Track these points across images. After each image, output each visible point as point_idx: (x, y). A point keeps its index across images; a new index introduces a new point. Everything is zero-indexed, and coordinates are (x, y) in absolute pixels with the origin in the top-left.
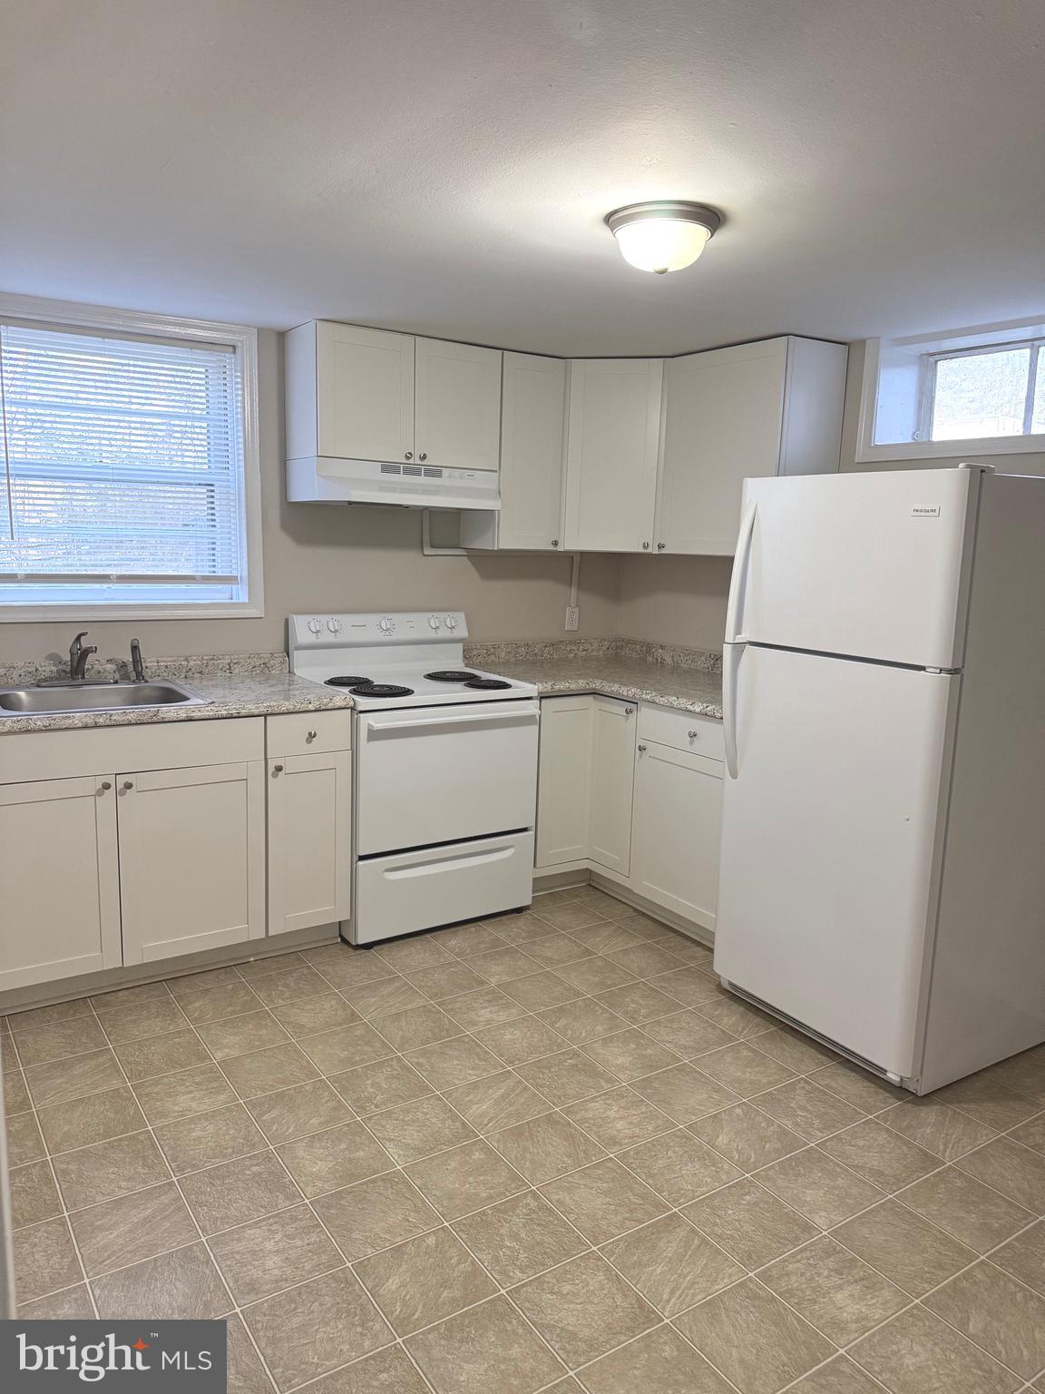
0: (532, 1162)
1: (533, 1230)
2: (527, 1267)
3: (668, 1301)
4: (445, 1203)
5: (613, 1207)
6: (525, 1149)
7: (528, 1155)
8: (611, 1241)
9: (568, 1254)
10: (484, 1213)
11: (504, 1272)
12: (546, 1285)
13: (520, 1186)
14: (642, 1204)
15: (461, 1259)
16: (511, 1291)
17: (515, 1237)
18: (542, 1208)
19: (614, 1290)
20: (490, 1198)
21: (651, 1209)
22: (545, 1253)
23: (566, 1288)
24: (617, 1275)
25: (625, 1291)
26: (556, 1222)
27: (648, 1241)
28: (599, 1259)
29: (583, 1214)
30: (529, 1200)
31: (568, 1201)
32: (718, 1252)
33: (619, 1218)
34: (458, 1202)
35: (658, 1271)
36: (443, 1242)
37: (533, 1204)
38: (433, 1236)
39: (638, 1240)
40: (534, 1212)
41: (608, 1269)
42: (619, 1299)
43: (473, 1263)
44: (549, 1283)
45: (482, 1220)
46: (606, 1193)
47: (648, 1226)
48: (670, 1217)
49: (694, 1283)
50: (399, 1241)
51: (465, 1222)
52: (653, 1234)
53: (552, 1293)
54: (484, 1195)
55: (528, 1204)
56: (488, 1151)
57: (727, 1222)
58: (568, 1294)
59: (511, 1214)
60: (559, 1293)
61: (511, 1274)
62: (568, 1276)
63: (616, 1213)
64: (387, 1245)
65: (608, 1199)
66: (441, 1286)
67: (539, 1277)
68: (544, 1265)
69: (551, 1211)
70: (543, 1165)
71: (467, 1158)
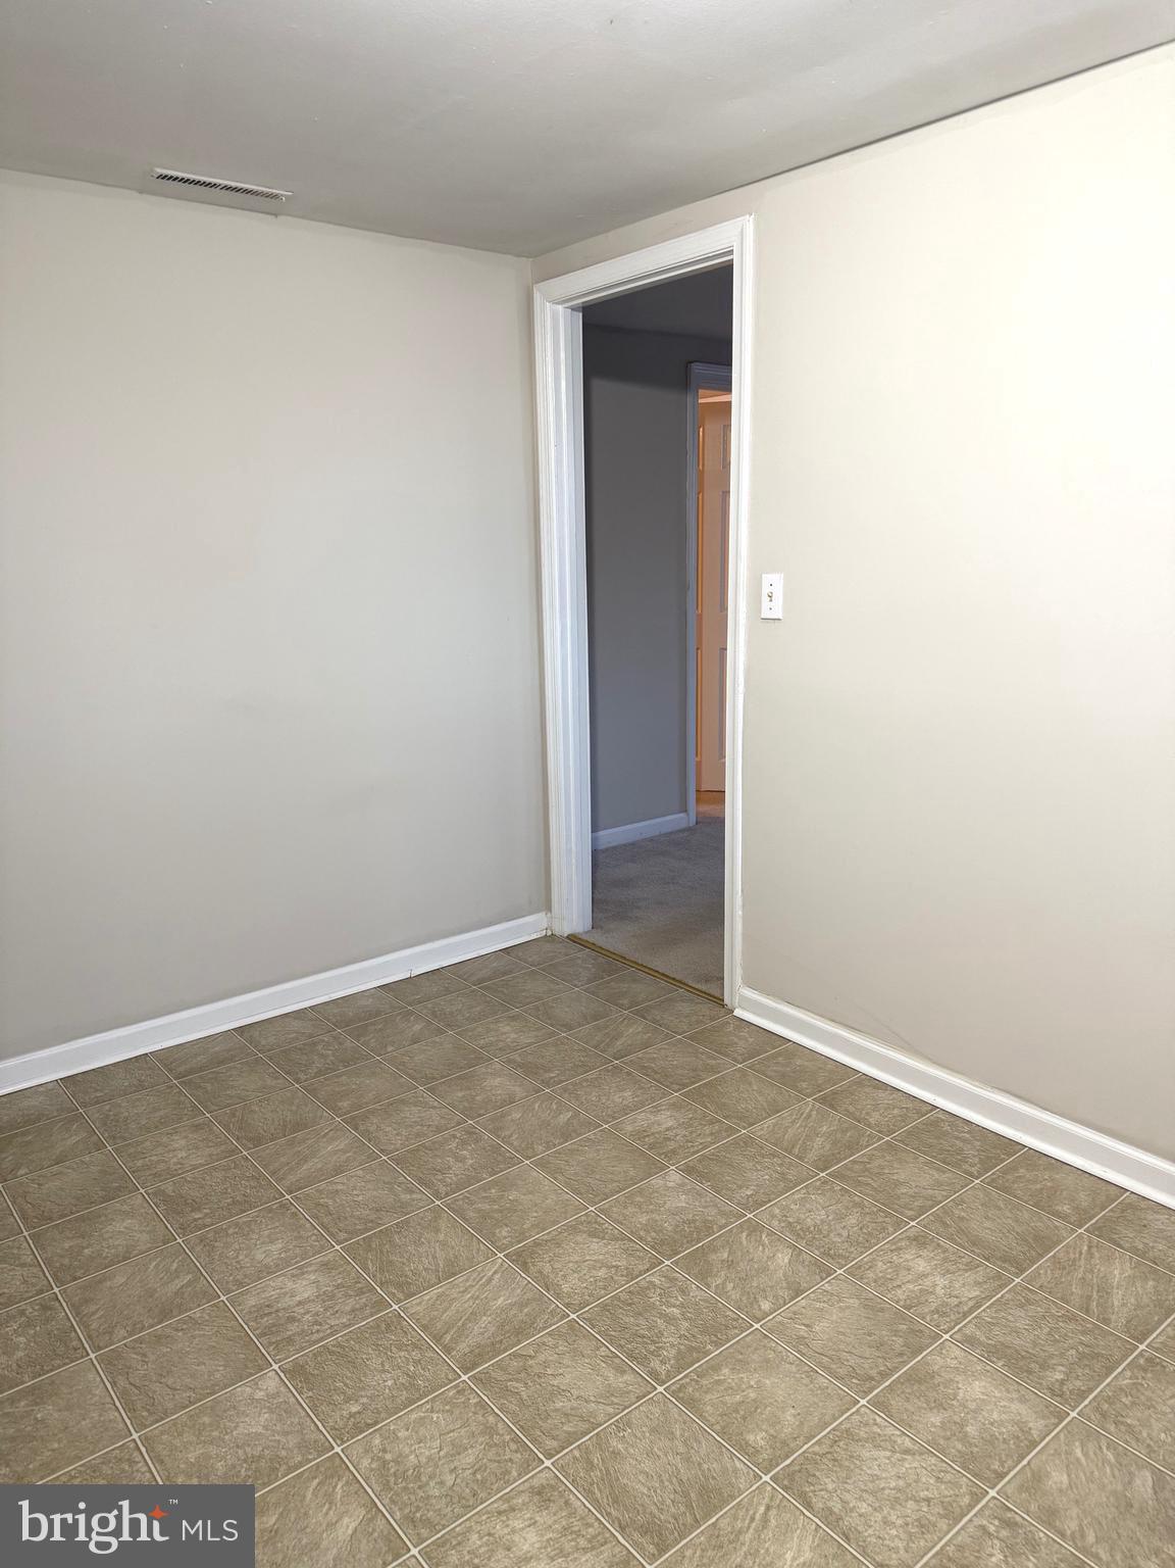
0: (671, 1436)
1: (649, 1329)
2: (648, 1288)
3: (495, 1273)
4: (771, 1355)
5: (549, 1371)
6: (688, 1460)
7: (682, 1449)
8: (553, 1327)
9: (604, 1307)
10: (718, 1345)
11: (672, 1280)
12: (624, 1273)
13: (680, 1390)
14: (510, 1380)
15: (723, 1288)
16: (660, 1264)
17: (670, 1320)
18: (642, 1360)
19: (551, 1276)
20: (716, 1368)
21: (498, 1375)
22: (630, 1305)
23: (602, 1273)
24: (548, 1290)
25: (541, 1278)
26: (622, 1342)
27: (508, 1332)
28: (567, 1305)
29: (589, 1357)
30: (662, 1370)
31: (610, 1374)
32: (425, 1328)
33: (541, 1358)
34: (755, 1357)
35: (500, 1301)
36: (752, 1304)
37: (655, 1364)
38: (767, 1310)
39: (521, 1332)
40: (652, 1353)
41: (558, 1296)
42: (547, 1269)
43: (709, 1287)
44: (622, 1276)
45: (716, 1336)
46: (560, 1392)
47: (505, 1350)
48: (475, 1365)
49: (463, 1292)
50: (801, 1301)
51: (737, 1331)
52: (501, 1342)
53: (617, 1267)
54: (726, 1371)
55: (663, 1362)
56: (744, 1447)
57: (399, 1368)
58: (600, 1268)
59: (682, 1347)
60: (609, 1267)
61: (663, 1279)
62: (601, 1284)
63: (546, 1364)
64: (812, 1295)
65: (555, 1383)
66: (732, 1261)
67: (633, 1279)
68: (630, 1292)
69: (631, 1356)
70: (653, 1431)
71: (772, 1432)
